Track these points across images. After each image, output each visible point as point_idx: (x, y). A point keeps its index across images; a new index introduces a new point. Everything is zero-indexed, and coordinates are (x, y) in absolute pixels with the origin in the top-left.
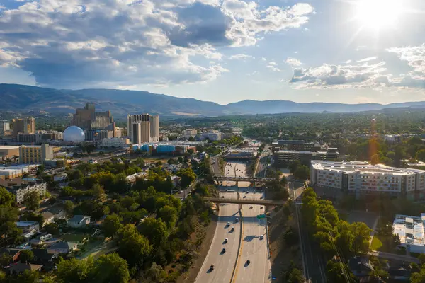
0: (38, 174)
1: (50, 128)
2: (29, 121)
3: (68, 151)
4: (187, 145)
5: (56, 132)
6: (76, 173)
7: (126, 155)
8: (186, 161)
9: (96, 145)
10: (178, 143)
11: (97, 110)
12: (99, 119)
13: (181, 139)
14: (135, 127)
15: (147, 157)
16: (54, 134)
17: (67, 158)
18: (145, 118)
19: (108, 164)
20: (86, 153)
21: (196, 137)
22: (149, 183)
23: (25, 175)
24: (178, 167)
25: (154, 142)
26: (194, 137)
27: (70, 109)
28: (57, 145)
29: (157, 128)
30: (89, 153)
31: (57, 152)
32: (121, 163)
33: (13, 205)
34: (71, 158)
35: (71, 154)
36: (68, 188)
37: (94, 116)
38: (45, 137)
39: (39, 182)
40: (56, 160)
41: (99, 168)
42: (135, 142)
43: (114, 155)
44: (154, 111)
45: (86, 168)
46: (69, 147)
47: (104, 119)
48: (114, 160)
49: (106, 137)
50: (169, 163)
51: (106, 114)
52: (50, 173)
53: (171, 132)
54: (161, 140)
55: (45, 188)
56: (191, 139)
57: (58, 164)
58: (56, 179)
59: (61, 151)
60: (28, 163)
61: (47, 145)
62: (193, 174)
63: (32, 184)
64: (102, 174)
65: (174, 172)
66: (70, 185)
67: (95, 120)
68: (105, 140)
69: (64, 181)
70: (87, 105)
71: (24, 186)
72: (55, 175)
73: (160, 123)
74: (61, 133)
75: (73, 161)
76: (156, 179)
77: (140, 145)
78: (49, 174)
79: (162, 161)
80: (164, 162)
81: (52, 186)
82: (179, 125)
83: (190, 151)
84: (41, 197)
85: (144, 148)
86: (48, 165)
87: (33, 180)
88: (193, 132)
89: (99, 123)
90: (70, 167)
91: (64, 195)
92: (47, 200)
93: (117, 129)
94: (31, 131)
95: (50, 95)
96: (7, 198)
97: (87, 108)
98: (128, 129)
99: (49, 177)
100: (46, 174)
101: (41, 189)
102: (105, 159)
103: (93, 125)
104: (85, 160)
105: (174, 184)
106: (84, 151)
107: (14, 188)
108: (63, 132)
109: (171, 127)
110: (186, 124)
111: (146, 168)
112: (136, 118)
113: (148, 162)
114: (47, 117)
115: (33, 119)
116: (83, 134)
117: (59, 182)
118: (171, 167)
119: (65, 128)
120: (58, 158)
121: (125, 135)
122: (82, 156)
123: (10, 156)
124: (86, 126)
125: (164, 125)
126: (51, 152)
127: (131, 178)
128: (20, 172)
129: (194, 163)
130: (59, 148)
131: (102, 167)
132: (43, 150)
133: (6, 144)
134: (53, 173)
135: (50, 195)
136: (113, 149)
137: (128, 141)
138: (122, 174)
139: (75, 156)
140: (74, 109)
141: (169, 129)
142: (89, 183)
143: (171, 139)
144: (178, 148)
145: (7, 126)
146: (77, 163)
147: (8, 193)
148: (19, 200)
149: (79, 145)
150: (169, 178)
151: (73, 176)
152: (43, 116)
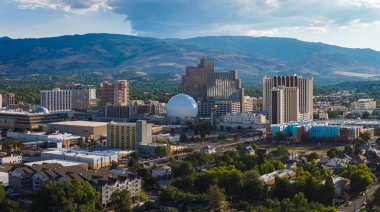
0: (130, 164)
1: (149, 97)
2: (121, 86)
3: (173, 132)
4: (359, 127)
5: (156, 103)
6: (184, 166)
7: (260, 142)
8: (358, 152)
9: (215, 124)
10: (345, 123)
11: (216, 69)
12: (219, 82)
13: (349, 117)
14: (275, 95)
15: (294, 144)
16: (153, 106)
17: (172, 144)
18: (291, 81)
19: (231, 154)
20: (199, 137)
21: (374, 113)
22: (297, 188)
23: (114, 166)
24: (345, 162)
25: (305, 121)
26: (370, 112)
27: (177, 68)
28: (157, 123)
29: (311, 97)
30: (203, 136)
31: (157, 133)
32: (252, 153)
33: (98, 206)
34: (177, 144)
35: (177, 137)
36: (172, 189)
37: (212, 78)
38: (142, 110)
39: (131, 177)
40: (156, 145)
41: (218, 160)
42: (275, 120)
43: (241, 141)
44: (305, 70)
45: (198, 159)
46: (174, 126)
47: (227, 83)
48: (242, 149)
49: (229, 111)
50: (330, 155)
51: (231, 76)
52: (147, 164)
53: (333, 104)
54: (316, 117)
55: (140, 186)
56: (365, 116)
57: (159, 152)
58: (155, 174)
59: (164, 131)
60: (118, 148)
61: (144, 122)
62: (368, 175)
63: (122, 179)
64: (223, 170)
65: (338, 171)
66: (174, 184)
67: (213, 84)
68: (227, 117)
69: (165, 178)
70: (202, 61)
71: (112, 181)
72: (154, 167)
73: (315, 89)
74: (163, 104)
75: (180, 148)
76: (309, 181)
77: (282, 126)
78: (145, 167)
79: (319, 153)
80: (322, 153)
81: (149, 184)
82: (347, 94)
83: (365, 137)
84: (134, 199)
85: (289, 131)
86: (144, 152)
87: (124, 173)
88: (370, 105)
89: (219, 90)
90: (176, 158)
91: (165, 199)
92: (142, 204)
93: (247, 99)
94: (124, 100)
95: (149, 47)
96: (90, 196)
97: (201, 66)
98: (263, 99)
99: (146, 170)
100: (142, 165)
101: (134, 187)
102: (229, 146)
103: (211, 93)
104: (197, 148)
105: (338, 190)
106: (196, 134)
107: (99, 182)
108: (167, 103)
109: (333, 95)
110: (358, 91)
111: (291, 162)
112: (277, 81)
113: (294, 153)
114: (145, 81)
115: (126, 83)
116: (195, 106)
117: (159, 178)
118: (333, 162)
119: (170, 97)
120: (157, 142)
121: (258, 109)
122: (193, 140)
123: (95, 137)
124: (200, 94)
125: (321, 92)
126: (149, 134)
127: (267, 178)
128: (107, 161)
129: (371, 156)
130: (160, 128)
131: (224, 158)
132: (139, 129)
133: (90, 120)
134: (152, 164)
135: (146, 197)
136: (241, 131)
137: (263, 119)
138: (254, 171)
139: (183, 140)
140: (183, 67)
141: (330, 99)
142: (203, 184)
143: (332, 115)
144: (344, 132)
145: (93, 94)
146: (185, 151)
147: (92, 189)
148: (105, 200)
149: (188, 123)
150: (329, 180)
151: (179, 171)
152: (139, 78)
